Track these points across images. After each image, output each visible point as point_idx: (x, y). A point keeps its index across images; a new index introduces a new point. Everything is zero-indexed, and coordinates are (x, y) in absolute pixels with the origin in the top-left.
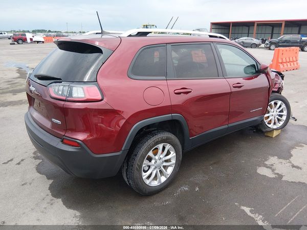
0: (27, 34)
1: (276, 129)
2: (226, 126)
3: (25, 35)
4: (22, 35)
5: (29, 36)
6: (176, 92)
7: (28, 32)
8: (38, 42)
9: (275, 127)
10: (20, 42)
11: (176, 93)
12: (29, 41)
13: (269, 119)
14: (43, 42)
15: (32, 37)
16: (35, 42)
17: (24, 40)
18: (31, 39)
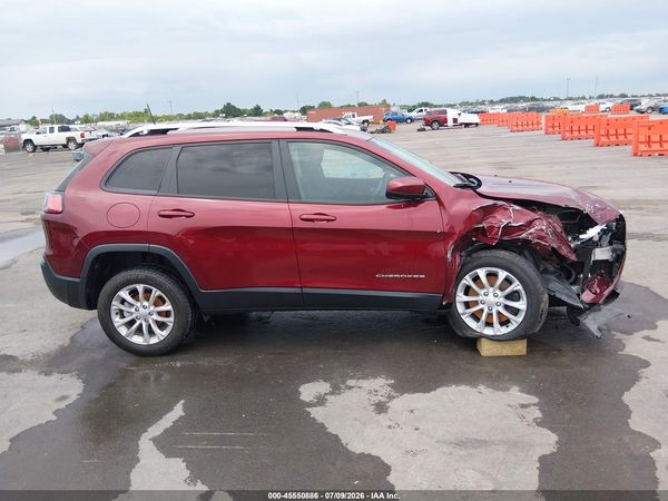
0: (449, 110)
1: (492, 338)
2: (298, 290)
3: (445, 112)
4: (440, 112)
5: (451, 114)
6: (162, 213)
7: (451, 106)
8: (467, 125)
9: (488, 331)
10: (435, 125)
11: (161, 216)
12: (450, 123)
13: (477, 308)
14: (477, 124)
15: (457, 117)
16: (461, 124)
17: (442, 123)
18: (455, 120)
